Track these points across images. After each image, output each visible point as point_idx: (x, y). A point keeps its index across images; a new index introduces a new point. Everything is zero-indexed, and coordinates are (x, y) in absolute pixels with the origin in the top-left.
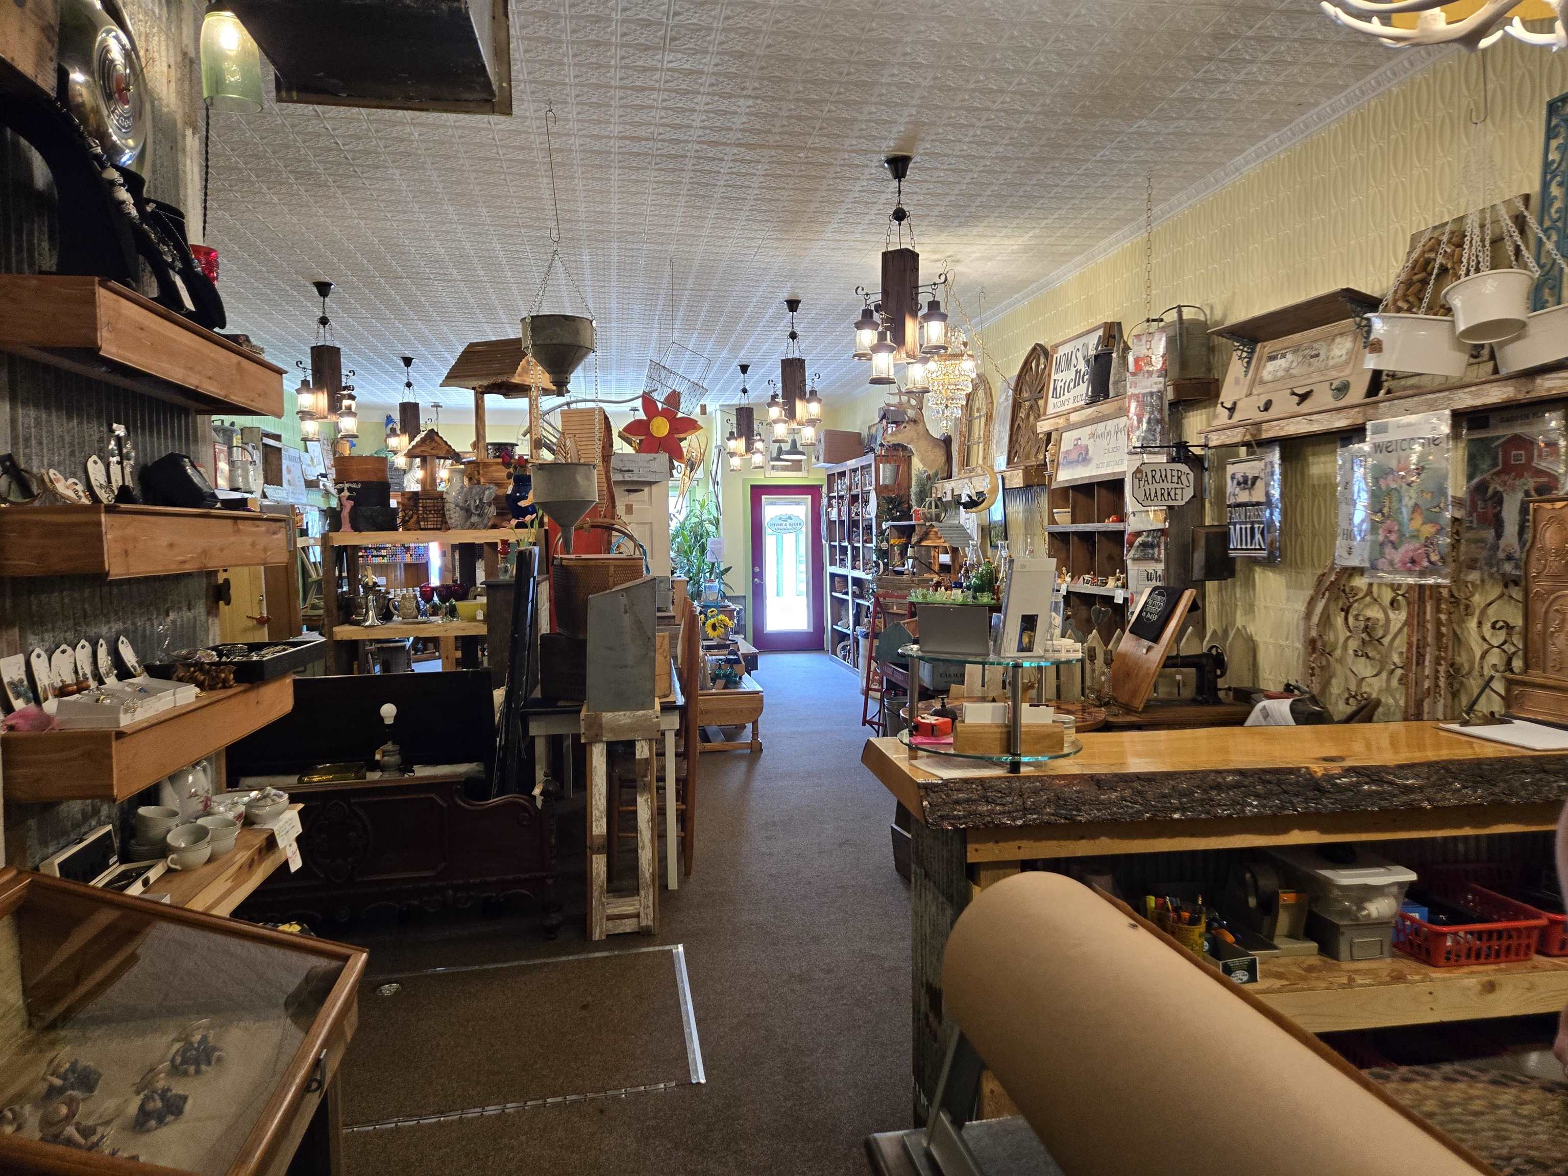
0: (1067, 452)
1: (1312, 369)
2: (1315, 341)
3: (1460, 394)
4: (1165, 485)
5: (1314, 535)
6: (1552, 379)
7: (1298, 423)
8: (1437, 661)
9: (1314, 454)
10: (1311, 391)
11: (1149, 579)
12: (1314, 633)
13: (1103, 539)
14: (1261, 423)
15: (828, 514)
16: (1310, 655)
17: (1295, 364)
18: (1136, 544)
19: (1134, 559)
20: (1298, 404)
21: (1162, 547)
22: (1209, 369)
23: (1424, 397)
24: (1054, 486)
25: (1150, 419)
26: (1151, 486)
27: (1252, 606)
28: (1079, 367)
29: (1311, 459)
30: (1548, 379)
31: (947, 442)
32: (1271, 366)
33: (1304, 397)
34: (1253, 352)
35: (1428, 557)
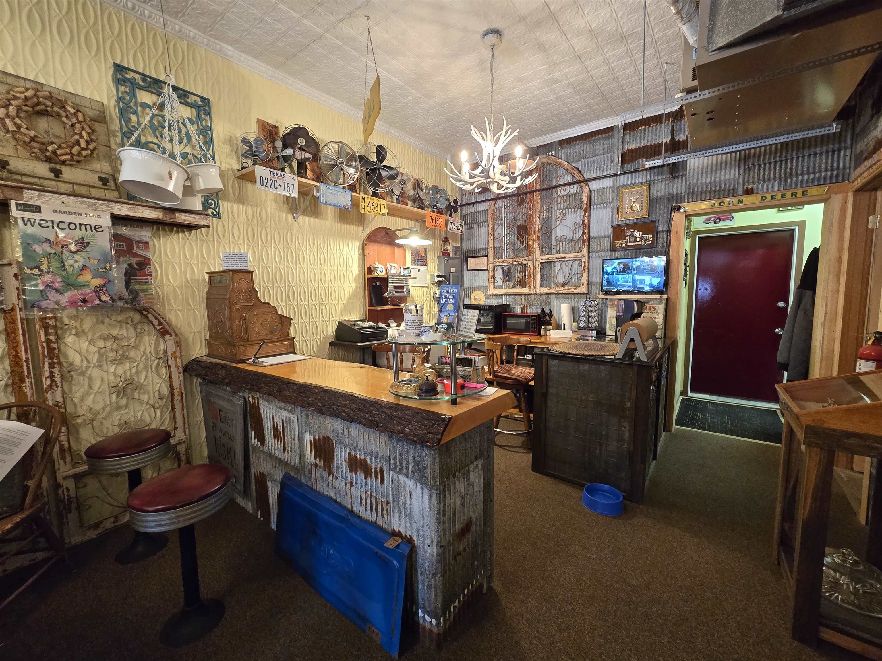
6: (186, 216)
23: (80, 199)
30: (183, 216)
35: (99, 298)
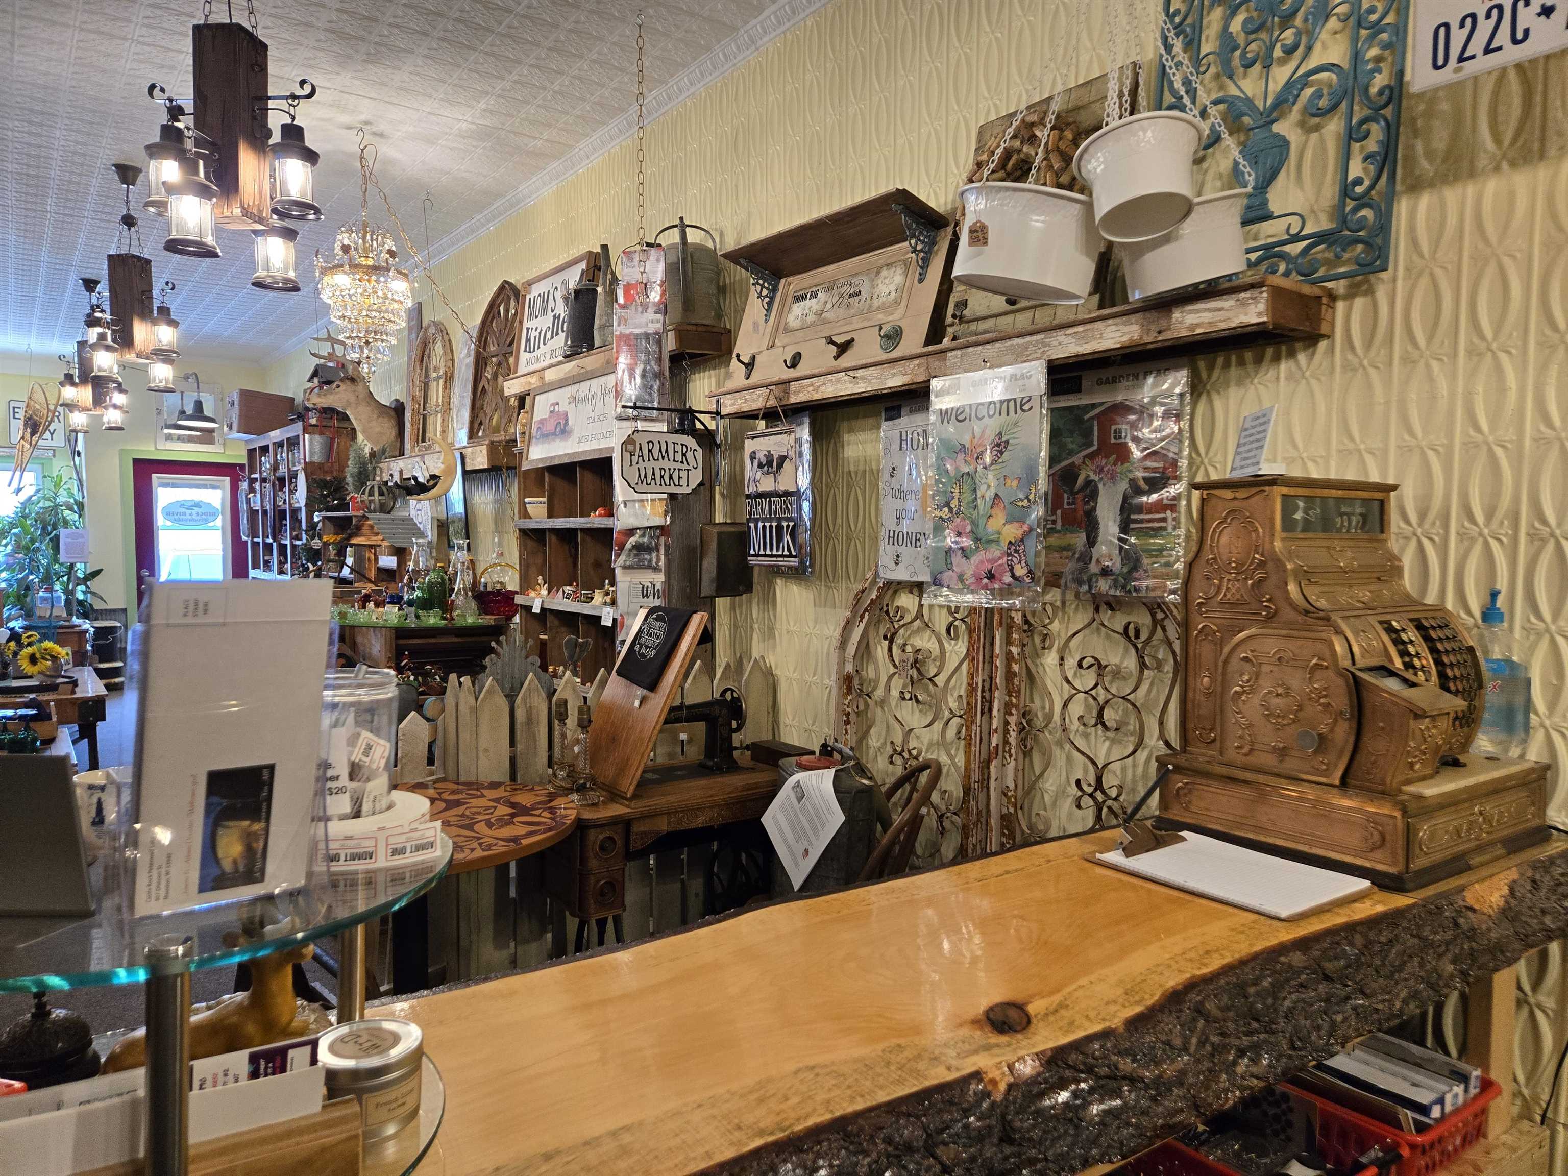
0: (542, 422)
1: (852, 312)
2: (856, 275)
3: (1060, 337)
4: (666, 464)
5: (849, 539)
6: (1198, 311)
7: (838, 381)
8: (1007, 709)
9: (851, 431)
10: (853, 340)
11: (645, 595)
12: (849, 668)
13: (588, 539)
14: (789, 382)
15: (248, 501)
16: (845, 696)
17: (829, 306)
18: (628, 546)
19: (625, 567)
20: (836, 358)
21: (662, 551)
22: (719, 316)
23: (1008, 343)
24: (525, 466)
25: (644, 370)
26: (646, 464)
27: (771, 629)
28: (557, 312)
29: (846, 437)
30: (1191, 312)
31: (398, 410)
32: (798, 309)
33: (843, 348)
34: (774, 290)
35: (1012, 570)
